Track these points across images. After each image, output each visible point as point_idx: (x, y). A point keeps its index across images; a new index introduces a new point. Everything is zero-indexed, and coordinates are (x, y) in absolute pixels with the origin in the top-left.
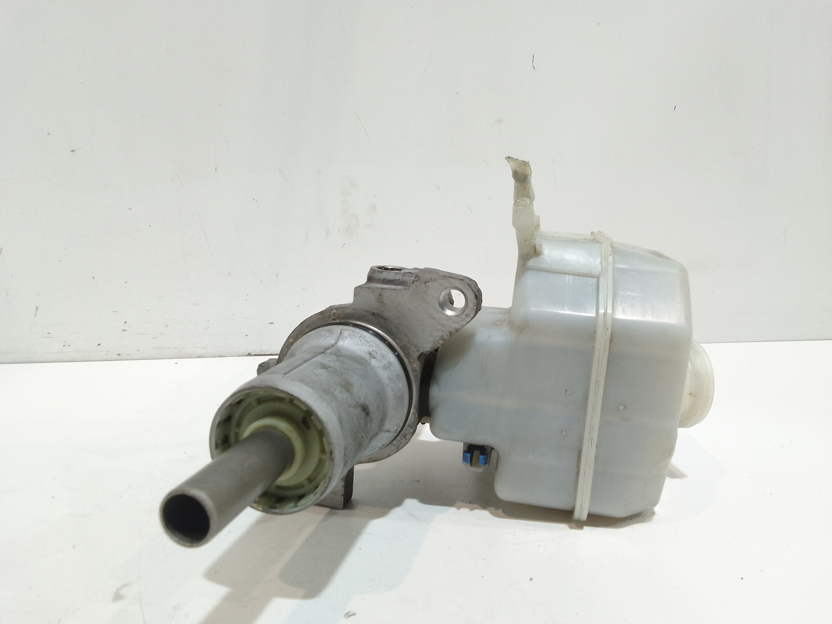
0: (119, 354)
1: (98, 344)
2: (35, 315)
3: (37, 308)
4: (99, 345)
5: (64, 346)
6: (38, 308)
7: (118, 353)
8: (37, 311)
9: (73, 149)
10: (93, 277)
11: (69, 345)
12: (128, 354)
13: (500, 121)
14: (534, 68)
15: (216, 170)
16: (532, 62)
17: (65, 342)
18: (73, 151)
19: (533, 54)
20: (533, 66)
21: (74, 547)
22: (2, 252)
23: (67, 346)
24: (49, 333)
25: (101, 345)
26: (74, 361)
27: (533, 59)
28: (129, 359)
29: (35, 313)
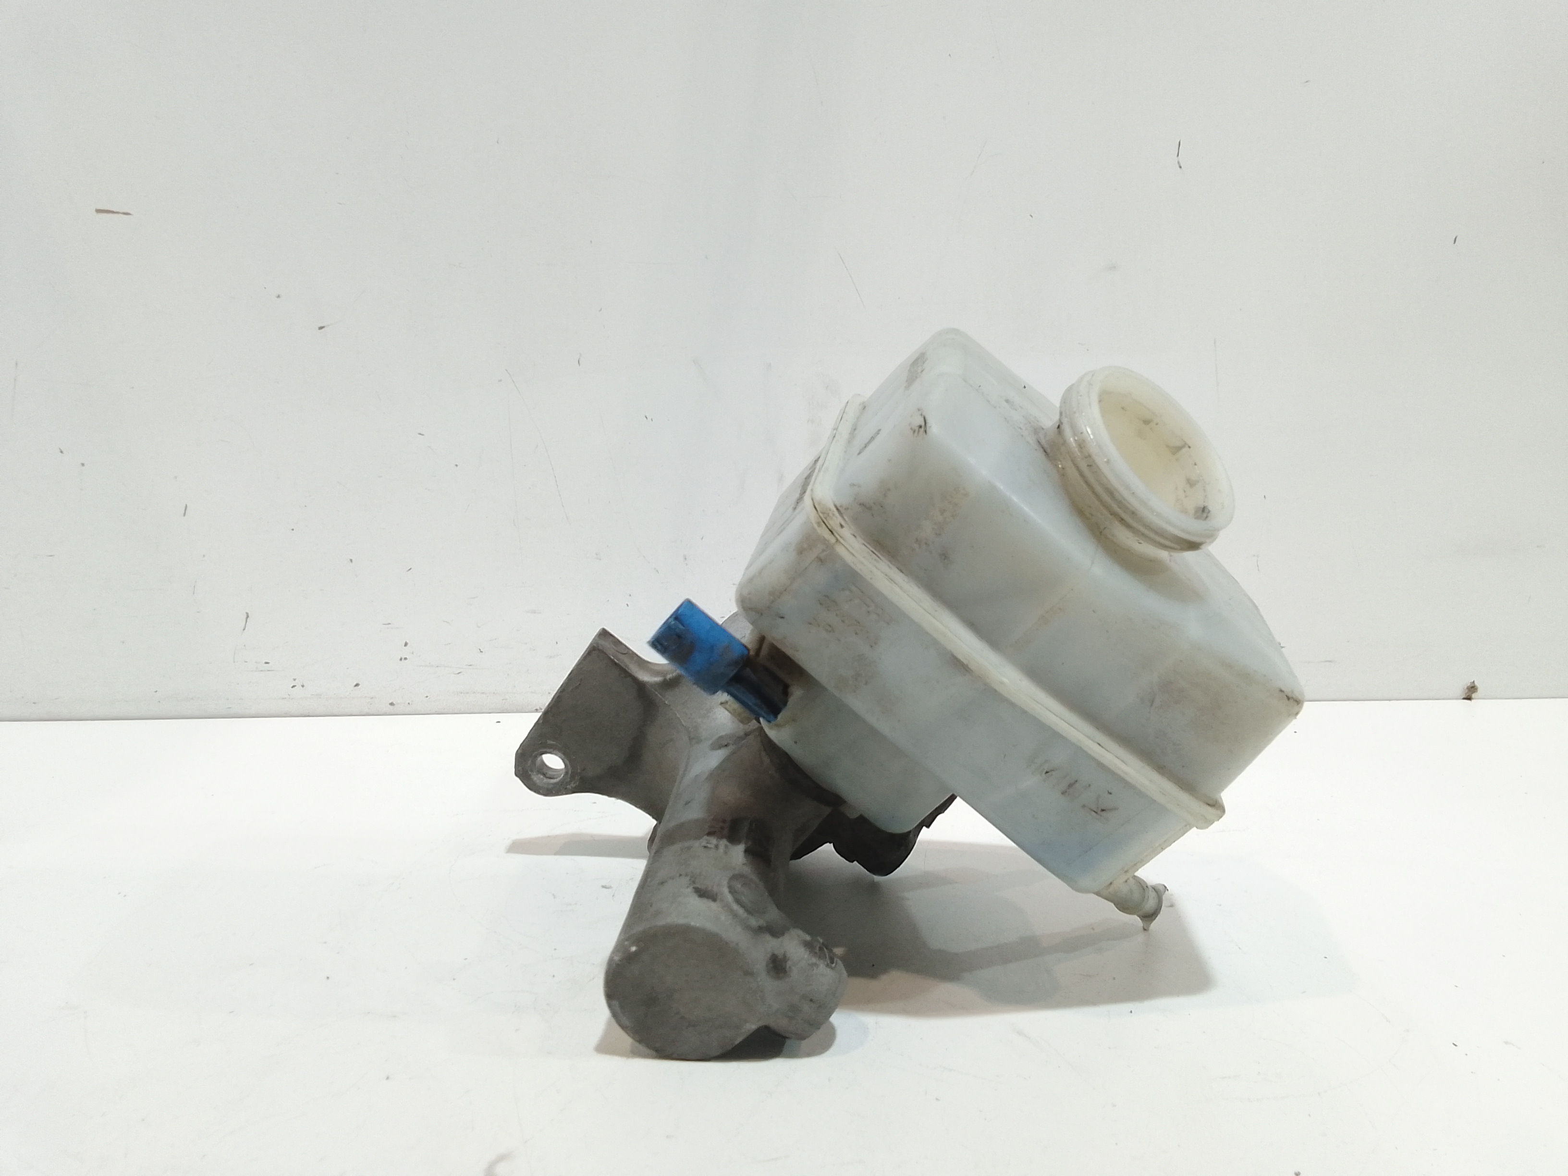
0: (392, 704)
1: (355, 683)
2: (244, 629)
3: (248, 617)
4: (357, 685)
5: (293, 687)
6: (250, 615)
7: (391, 702)
8: (246, 621)
9: (322, 325)
11: (303, 686)
12: (409, 703)
13: (1113, 268)
14: (1180, 167)
15: (580, 362)
16: (1177, 155)
17: (295, 680)
18: (321, 328)
19: (1179, 140)
20: (1178, 162)
21: (388, 1078)
22: (186, 512)
23: (298, 687)
24: (267, 663)
25: (360, 686)
26: (310, 715)
27: (1179, 148)
28: (409, 713)
29: (244, 626)
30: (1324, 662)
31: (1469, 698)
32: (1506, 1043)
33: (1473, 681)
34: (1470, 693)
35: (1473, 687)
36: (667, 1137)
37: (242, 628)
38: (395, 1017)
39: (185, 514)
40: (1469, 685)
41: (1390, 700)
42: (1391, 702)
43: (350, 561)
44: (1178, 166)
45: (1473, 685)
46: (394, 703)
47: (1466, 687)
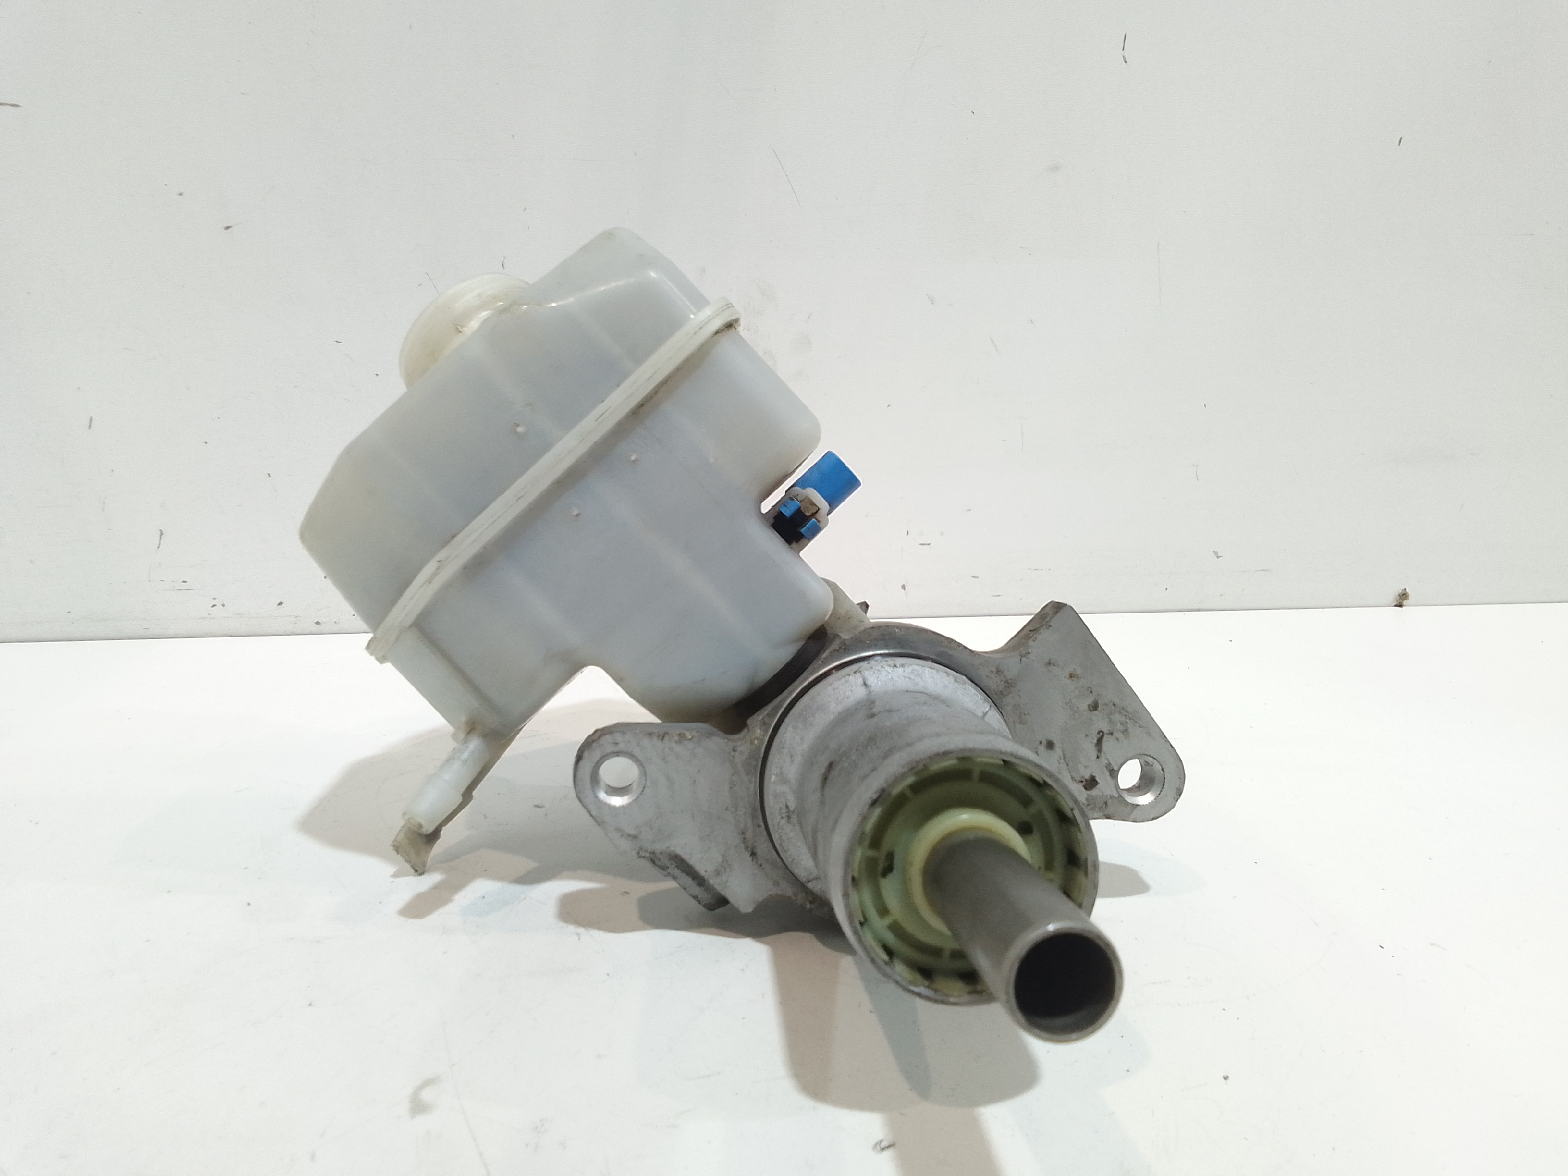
0: (318, 623)
1: (279, 602)
2: (158, 547)
3: (162, 534)
4: (280, 604)
5: (214, 606)
6: (164, 532)
7: (316, 621)
8: (161, 539)
9: (228, 225)
10: (269, 475)
11: (223, 605)
12: (335, 622)
13: (1056, 168)
14: (1126, 62)
15: (504, 266)
16: (1122, 49)
17: (214, 599)
18: (227, 228)
19: (1125, 33)
20: (1124, 57)
21: (310, 1005)
22: (92, 424)
23: (219, 606)
24: (184, 582)
25: (283, 605)
26: (233, 635)
27: (1124, 43)
28: (336, 632)
29: (158, 543)
30: (1259, 571)
31: (1401, 606)
32: (1432, 945)
33: (1404, 588)
34: (1401, 600)
35: (1404, 594)
36: (598, 1056)
37: (157, 545)
38: (319, 942)
39: (90, 427)
40: (1401, 592)
41: (1323, 608)
42: (1324, 609)
43: (268, 476)
44: (1123, 61)
45: (1404, 592)
46: (320, 622)
47: (1397, 594)
